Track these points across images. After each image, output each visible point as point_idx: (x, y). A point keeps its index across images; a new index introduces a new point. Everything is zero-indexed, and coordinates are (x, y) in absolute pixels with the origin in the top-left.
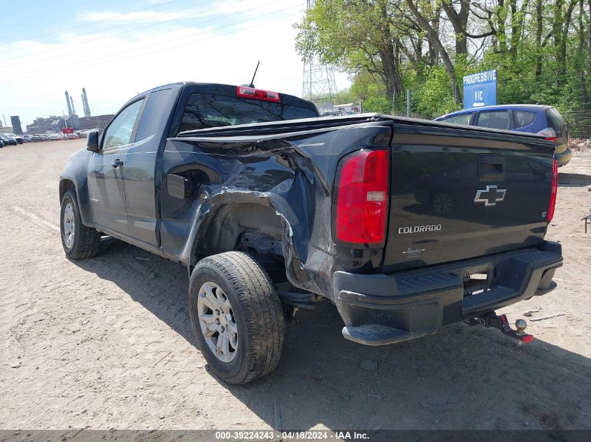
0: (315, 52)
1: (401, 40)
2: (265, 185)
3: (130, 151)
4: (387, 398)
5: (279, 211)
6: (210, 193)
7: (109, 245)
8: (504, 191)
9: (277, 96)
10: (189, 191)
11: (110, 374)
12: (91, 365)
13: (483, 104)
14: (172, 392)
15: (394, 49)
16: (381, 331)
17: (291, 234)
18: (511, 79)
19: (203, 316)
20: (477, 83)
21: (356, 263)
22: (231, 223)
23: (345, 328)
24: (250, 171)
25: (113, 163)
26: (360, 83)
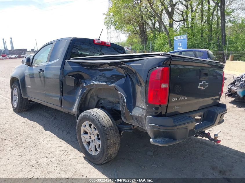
0: (112, 25)
1: (147, 21)
2: (112, 81)
3: (47, 66)
4: (159, 166)
5: (120, 92)
6: (86, 84)
7: (32, 105)
8: (208, 83)
9: (110, 44)
10: (76, 83)
11: (41, 160)
12: (32, 157)
13: (182, 48)
14: (70, 168)
15: (144, 25)
16: (166, 140)
17: (125, 101)
18: (191, 38)
19: (83, 134)
20: (179, 40)
21: (156, 113)
22: (94, 96)
23: (151, 139)
24: (104, 75)
25: (39, 71)
26: (130, 38)
